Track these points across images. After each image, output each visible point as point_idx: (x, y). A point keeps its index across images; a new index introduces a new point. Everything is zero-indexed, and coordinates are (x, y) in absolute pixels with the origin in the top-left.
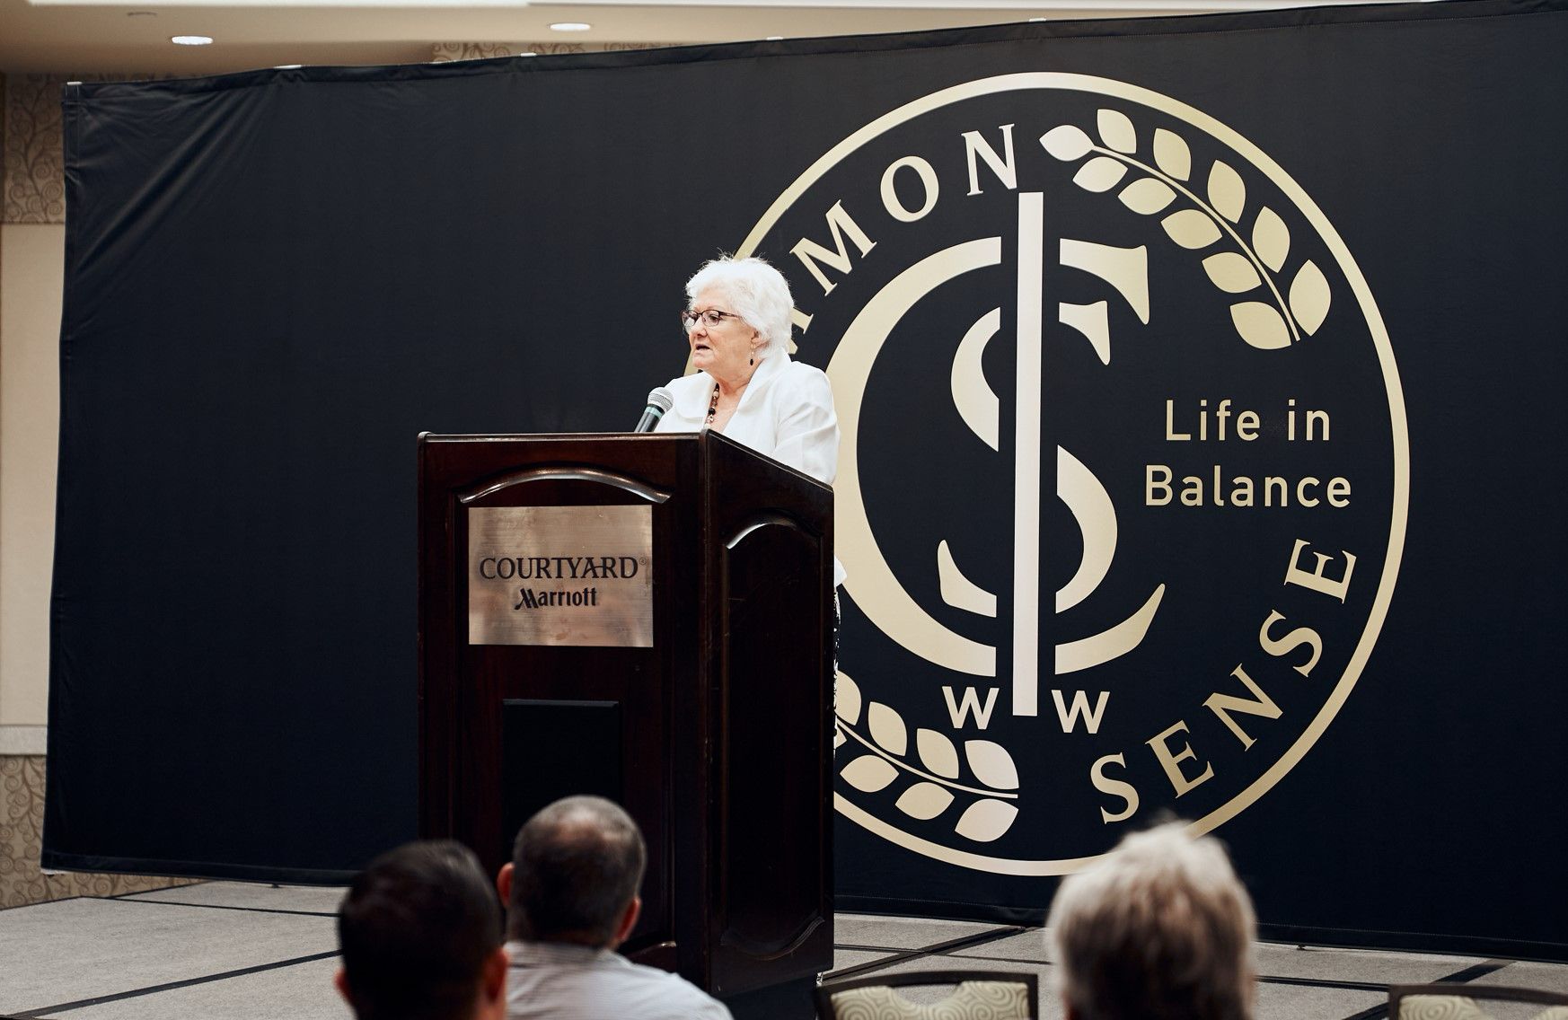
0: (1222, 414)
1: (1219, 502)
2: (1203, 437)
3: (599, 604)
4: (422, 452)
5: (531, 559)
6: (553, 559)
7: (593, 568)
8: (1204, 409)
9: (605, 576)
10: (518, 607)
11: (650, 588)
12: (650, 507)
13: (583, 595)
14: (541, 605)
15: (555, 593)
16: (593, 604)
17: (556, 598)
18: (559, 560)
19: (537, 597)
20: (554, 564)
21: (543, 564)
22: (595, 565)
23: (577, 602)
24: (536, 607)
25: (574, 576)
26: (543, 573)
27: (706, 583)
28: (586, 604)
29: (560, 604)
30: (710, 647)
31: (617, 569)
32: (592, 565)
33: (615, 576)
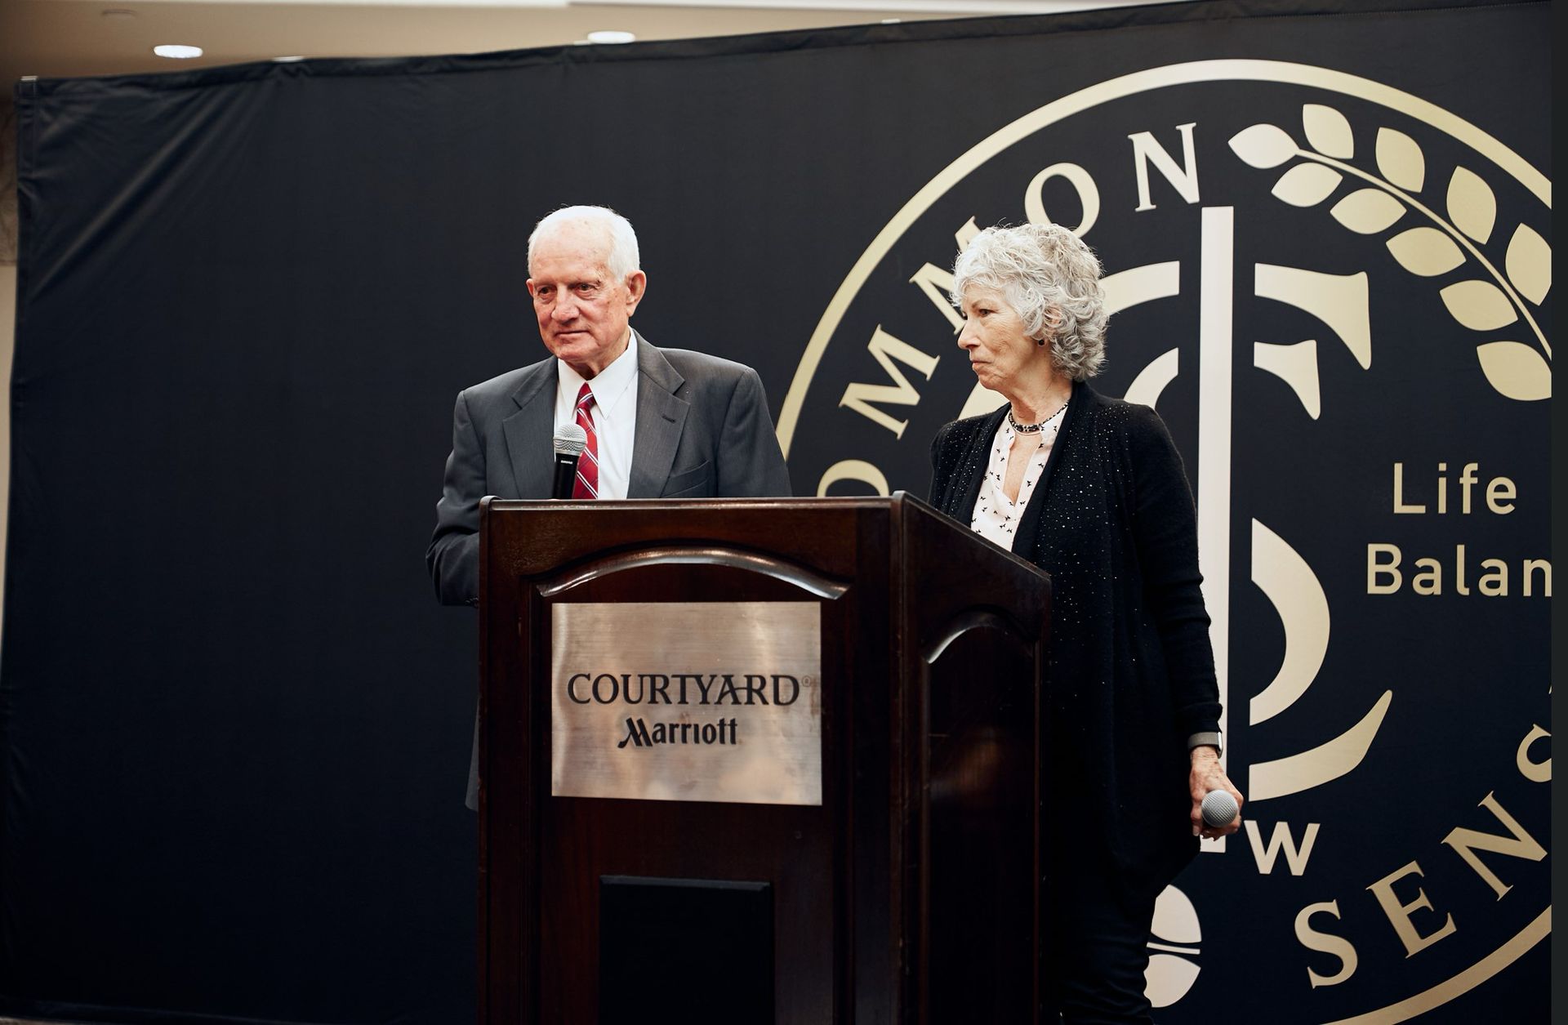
0: (1467, 481)
1: (1463, 590)
2: (1442, 509)
3: (741, 742)
4: (486, 524)
5: (642, 677)
6: (674, 676)
7: (733, 691)
8: (1443, 474)
9: (750, 701)
10: (622, 745)
11: (817, 721)
12: (817, 605)
13: (718, 729)
14: (656, 741)
15: (677, 726)
16: (733, 741)
17: (678, 732)
18: (683, 678)
19: (650, 730)
20: (675, 684)
21: (660, 683)
22: (735, 686)
23: (709, 737)
24: (649, 744)
25: (705, 701)
26: (659, 697)
27: (900, 714)
28: (722, 741)
29: (684, 740)
30: (906, 807)
31: (768, 691)
32: (731, 685)
33: (765, 702)
